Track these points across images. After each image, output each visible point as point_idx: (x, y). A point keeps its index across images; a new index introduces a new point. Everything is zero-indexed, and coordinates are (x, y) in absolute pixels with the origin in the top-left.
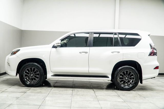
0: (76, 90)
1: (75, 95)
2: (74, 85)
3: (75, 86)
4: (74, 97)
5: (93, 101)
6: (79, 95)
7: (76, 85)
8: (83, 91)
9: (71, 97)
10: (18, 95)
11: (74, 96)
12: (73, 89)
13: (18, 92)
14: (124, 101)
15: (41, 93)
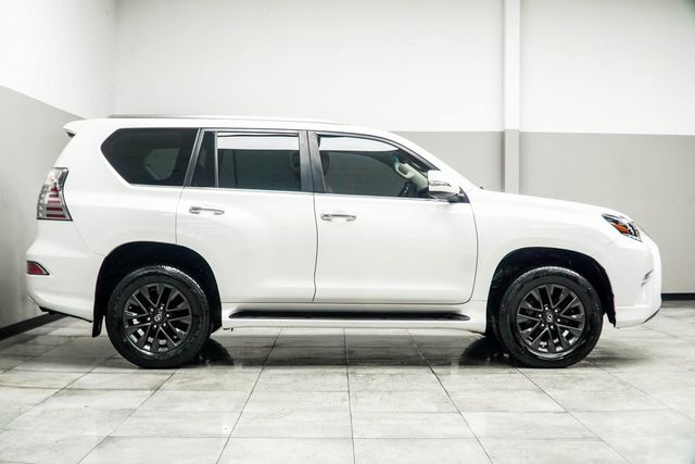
0: (362, 372)
1: (360, 391)
2: (350, 352)
3: (353, 356)
4: (359, 400)
5: (439, 415)
6: (379, 391)
7: (359, 352)
8: (392, 375)
9: (344, 400)
10: (131, 400)
11: (359, 394)
12: (350, 370)
13: (128, 387)
14: (562, 410)
15: (223, 390)
